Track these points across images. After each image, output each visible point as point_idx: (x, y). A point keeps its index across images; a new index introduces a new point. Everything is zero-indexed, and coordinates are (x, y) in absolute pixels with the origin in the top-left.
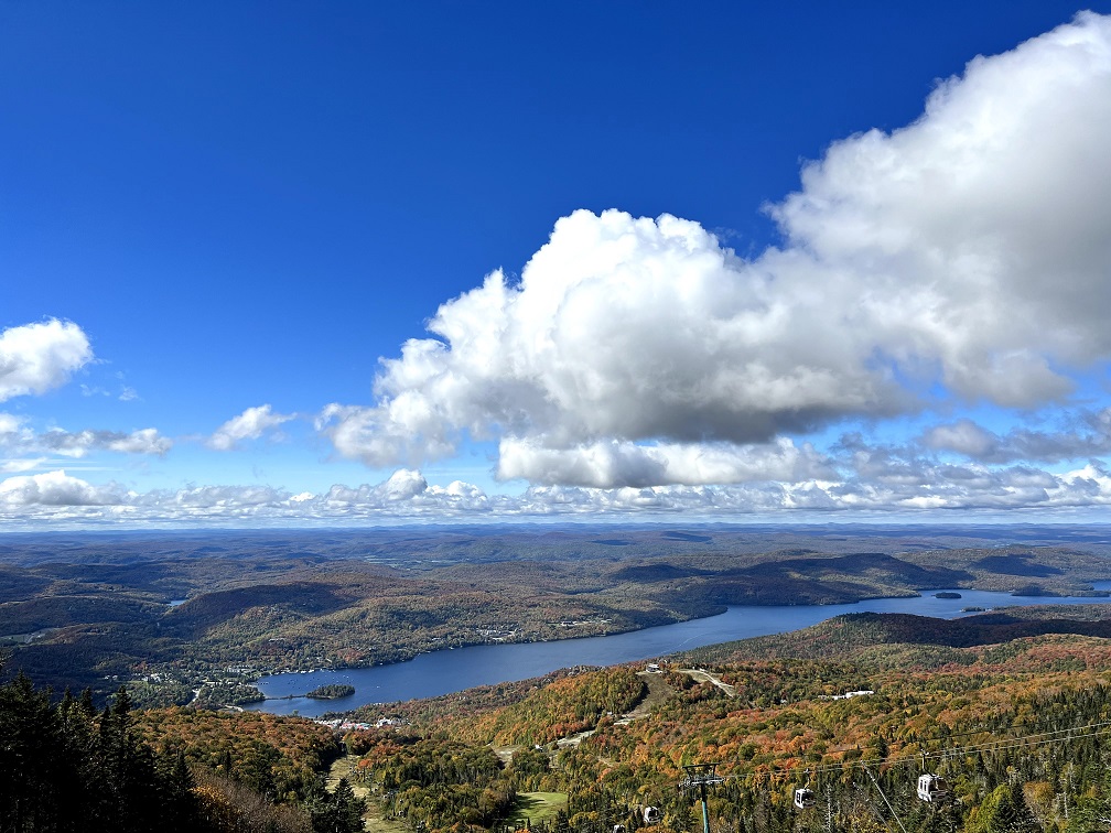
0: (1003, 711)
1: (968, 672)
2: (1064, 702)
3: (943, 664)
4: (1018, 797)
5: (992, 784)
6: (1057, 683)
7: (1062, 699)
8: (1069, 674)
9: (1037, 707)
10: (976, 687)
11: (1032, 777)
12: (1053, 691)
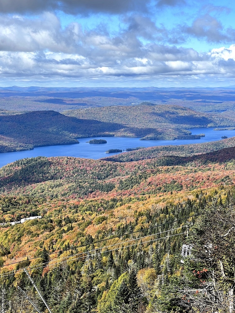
0: (128, 222)
1: (107, 197)
2: (167, 213)
3: (91, 192)
4: (133, 280)
5: (118, 273)
6: (164, 200)
7: (165, 211)
8: (172, 193)
9: (150, 218)
10: (112, 207)
11: (143, 266)
12: (161, 205)
